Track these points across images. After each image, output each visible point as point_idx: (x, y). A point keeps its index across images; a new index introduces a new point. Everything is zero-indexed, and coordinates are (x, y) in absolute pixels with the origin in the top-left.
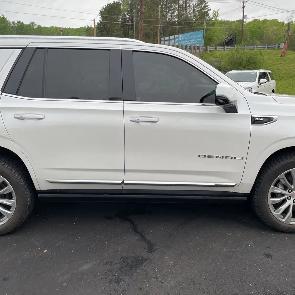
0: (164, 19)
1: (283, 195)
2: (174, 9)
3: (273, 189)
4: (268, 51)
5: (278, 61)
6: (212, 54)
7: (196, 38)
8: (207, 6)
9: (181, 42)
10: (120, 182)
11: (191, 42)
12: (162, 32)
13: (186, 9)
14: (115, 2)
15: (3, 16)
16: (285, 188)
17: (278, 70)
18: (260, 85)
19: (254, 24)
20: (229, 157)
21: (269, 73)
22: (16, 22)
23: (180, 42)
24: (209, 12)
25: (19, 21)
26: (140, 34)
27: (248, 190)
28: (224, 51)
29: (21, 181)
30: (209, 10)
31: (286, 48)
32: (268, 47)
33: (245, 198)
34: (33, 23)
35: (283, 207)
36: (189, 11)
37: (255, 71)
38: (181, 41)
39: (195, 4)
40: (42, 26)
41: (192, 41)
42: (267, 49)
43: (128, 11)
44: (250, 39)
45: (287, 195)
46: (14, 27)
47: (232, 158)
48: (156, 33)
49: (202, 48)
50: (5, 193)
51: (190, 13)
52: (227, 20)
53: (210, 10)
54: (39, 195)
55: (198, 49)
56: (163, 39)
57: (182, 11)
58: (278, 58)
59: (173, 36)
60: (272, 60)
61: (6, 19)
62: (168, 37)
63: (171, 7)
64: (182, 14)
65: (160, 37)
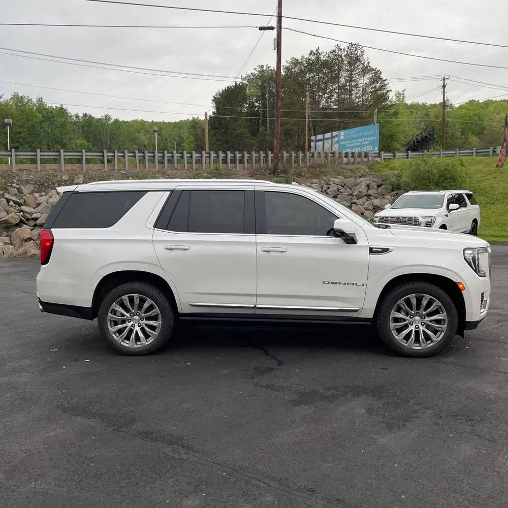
0: (315, 109)
1: (405, 320)
2: (332, 91)
3: (395, 314)
4: (477, 158)
5: (491, 174)
6: (387, 165)
7: (367, 136)
8: (385, 85)
9: (344, 143)
10: (253, 306)
11: (359, 142)
12: (312, 128)
13: (351, 91)
14: (238, 83)
15: (62, 106)
16: (407, 314)
17: (491, 189)
18: (449, 212)
19: (469, 110)
20: (350, 284)
21: (467, 195)
22: (81, 115)
23: (341, 143)
24: (388, 94)
25: (86, 113)
26: (276, 138)
27: (370, 315)
28: (407, 160)
29: (167, 305)
30: (388, 91)
31: (505, 154)
32: (477, 153)
33: (369, 323)
34: (106, 116)
35: (405, 332)
36: (356, 94)
37: (442, 192)
38: (342, 140)
39: (364, 82)
40: (121, 120)
41: (360, 140)
42: (477, 156)
43: (257, 96)
44: (460, 134)
45: (408, 320)
46: (78, 122)
47: (353, 284)
48: (303, 130)
49: (371, 155)
50: (153, 315)
51: (356, 98)
52: (423, 103)
53: (391, 90)
54: (181, 318)
55: (366, 157)
56: (313, 138)
57: (343, 94)
58: (492, 169)
59: (330, 133)
60: (483, 173)
61: (66, 110)
62: (322, 135)
63: (326, 88)
64: (345, 99)
65: (308, 135)
